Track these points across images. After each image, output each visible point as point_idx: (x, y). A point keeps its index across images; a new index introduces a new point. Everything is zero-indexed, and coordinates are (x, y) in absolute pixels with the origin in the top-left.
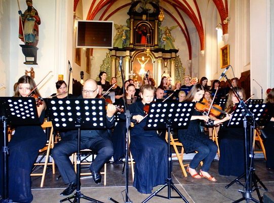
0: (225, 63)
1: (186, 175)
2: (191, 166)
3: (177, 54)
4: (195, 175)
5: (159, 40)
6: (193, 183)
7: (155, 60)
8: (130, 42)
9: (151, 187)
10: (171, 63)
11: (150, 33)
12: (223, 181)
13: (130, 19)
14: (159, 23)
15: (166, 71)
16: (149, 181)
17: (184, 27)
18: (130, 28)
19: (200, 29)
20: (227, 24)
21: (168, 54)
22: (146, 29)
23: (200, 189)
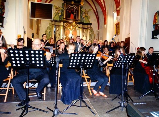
0: (117, 33)
1: (91, 94)
2: (94, 89)
3: (91, 26)
4: (96, 94)
5: (81, 17)
6: (95, 98)
7: (78, 28)
8: (64, 17)
9: (71, 101)
10: (87, 31)
11: (76, 12)
12: (111, 97)
13: (64, 3)
14: (81, 7)
15: (85, 36)
16: (70, 97)
17: (95, 10)
18: (64, 9)
19: (104, 12)
20: (119, 10)
21: (86, 26)
22: (73, 10)
23: (98, 101)
